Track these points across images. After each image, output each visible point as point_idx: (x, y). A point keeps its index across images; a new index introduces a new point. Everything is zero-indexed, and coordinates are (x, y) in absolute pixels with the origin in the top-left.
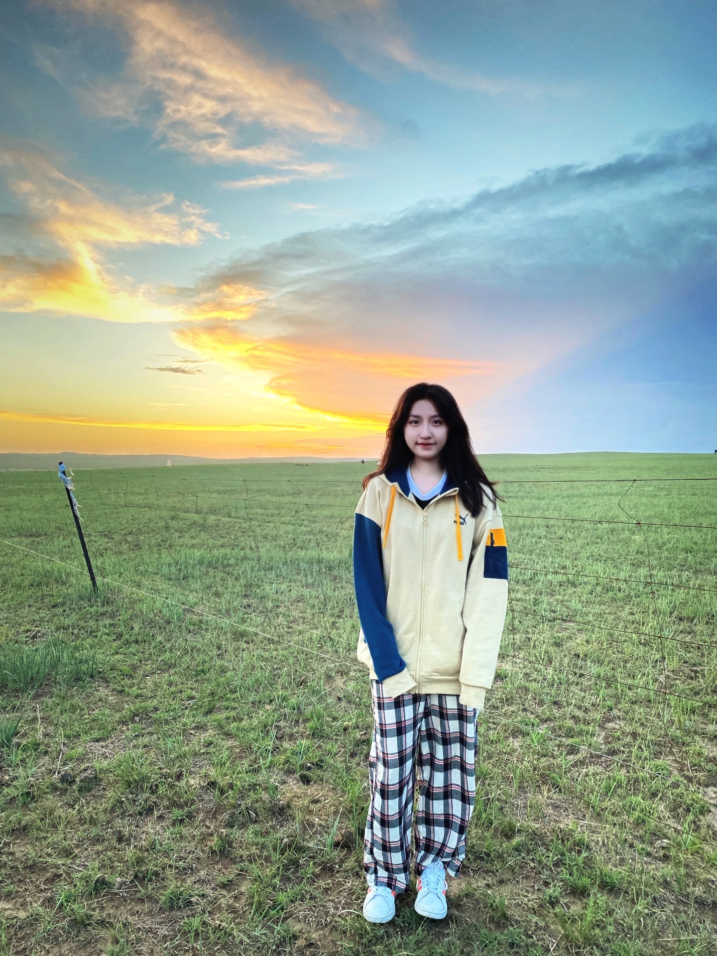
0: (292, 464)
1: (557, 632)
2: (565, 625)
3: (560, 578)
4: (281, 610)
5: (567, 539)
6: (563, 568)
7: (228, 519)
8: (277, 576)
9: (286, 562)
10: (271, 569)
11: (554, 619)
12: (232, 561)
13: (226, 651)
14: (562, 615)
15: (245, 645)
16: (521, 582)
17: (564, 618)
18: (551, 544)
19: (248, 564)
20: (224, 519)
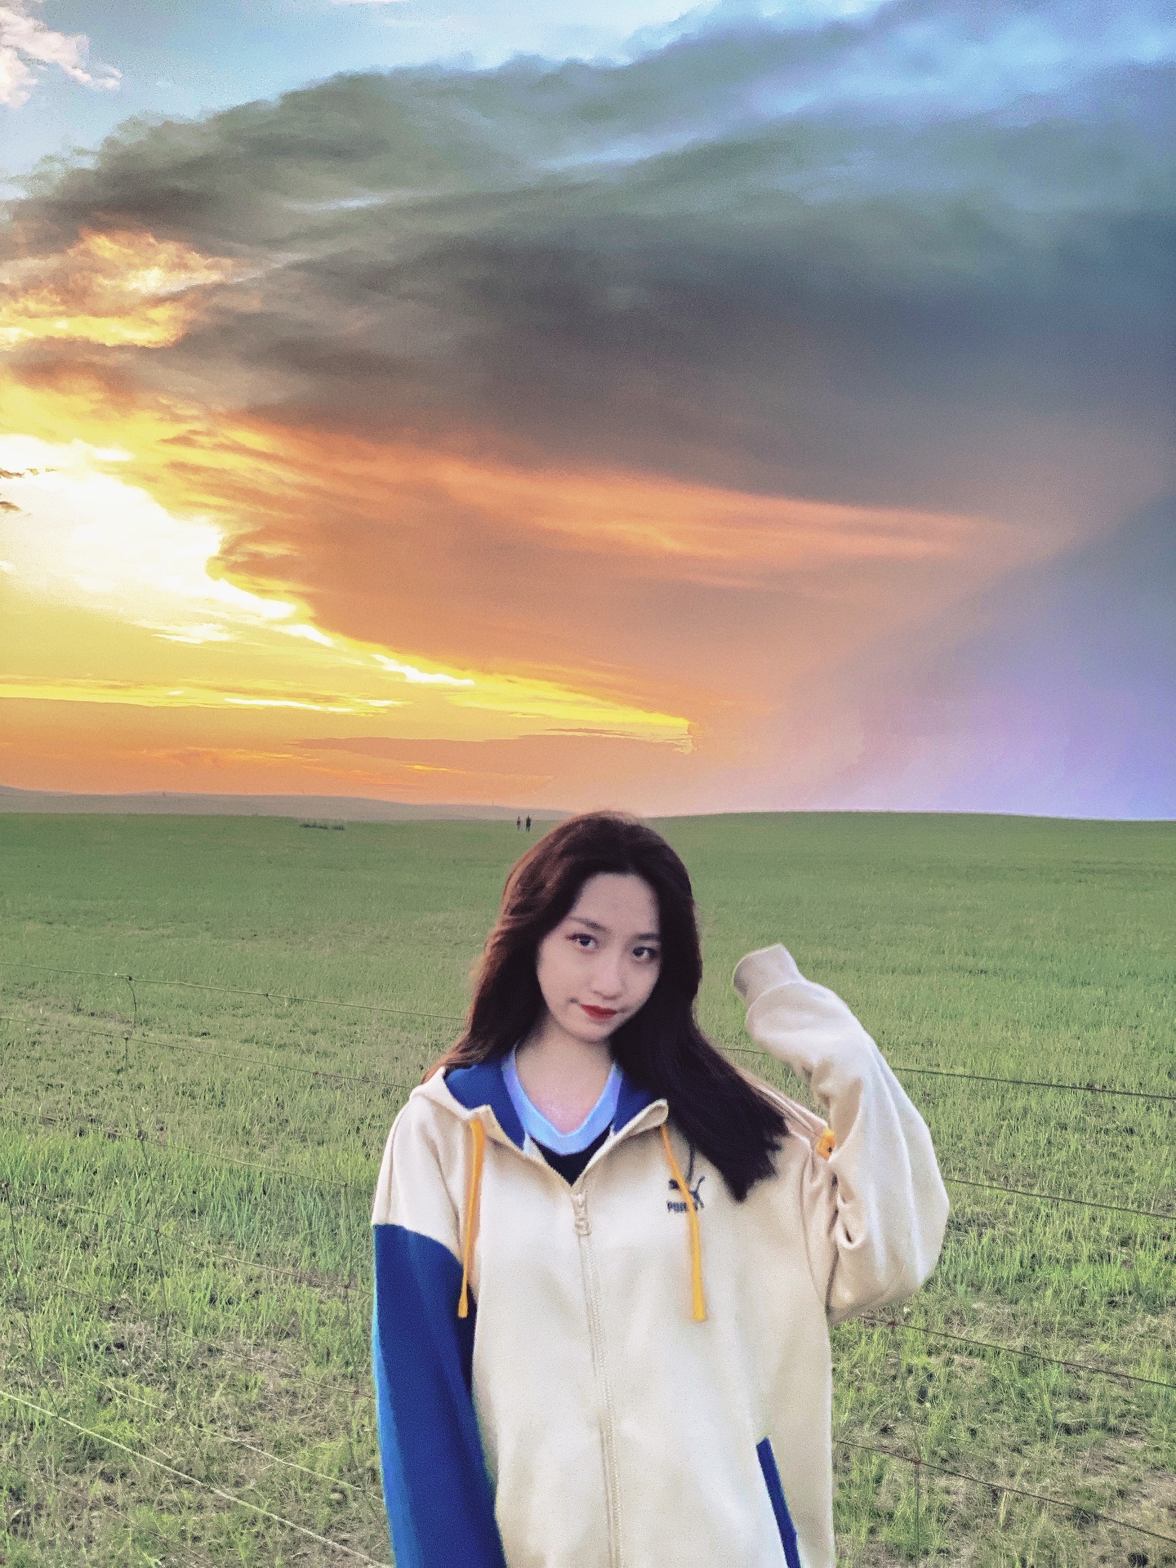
0: (290, 821)
1: (1086, 1471)
2: (1115, 1447)
3: (1114, 1276)
4: (222, 1363)
5: (1147, 1137)
6: (1124, 1243)
7: (71, 1018)
8: (219, 1239)
9: (250, 1191)
10: (198, 1212)
11: (1082, 1428)
12: (74, 1182)
13: (38, 1507)
14: (1106, 1414)
15: (99, 1488)
16: (987, 1288)
17: (1113, 1421)
18: (1098, 1152)
19: (128, 1194)
20: (57, 1016)
